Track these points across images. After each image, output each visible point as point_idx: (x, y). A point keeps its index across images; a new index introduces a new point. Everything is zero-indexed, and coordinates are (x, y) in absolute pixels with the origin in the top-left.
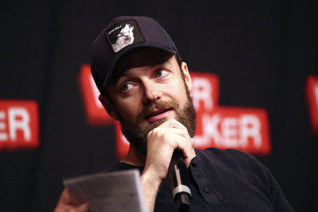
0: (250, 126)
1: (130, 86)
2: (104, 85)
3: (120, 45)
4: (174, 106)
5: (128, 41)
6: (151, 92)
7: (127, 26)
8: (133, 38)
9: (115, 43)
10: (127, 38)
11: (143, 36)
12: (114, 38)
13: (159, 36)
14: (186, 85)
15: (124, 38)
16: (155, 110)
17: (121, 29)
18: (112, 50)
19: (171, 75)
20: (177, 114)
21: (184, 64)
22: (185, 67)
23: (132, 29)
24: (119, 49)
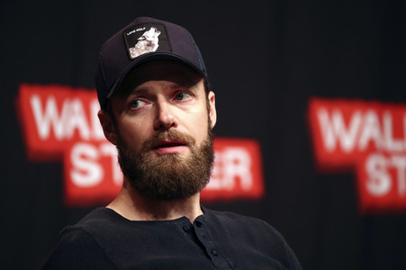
0: (236, 162)
2: (109, 96)
5: (150, 48)
6: (167, 115)
7: (152, 30)
10: (150, 44)
12: (133, 41)
16: (167, 140)
22: (212, 99)
23: (158, 34)
24: (137, 55)
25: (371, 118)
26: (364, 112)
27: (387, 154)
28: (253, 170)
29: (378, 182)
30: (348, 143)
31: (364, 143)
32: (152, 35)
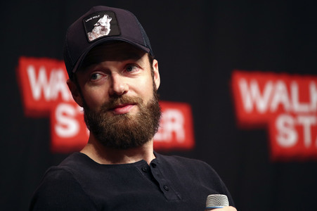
0: (173, 120)
1: (99, 76)
3: (96, 34)
4: (139, 101)
5: (104, 32)
7: (105, 17)
8: (109, 30)
9: (91, 31)
10: (104, 29)
11: (119, 29)
12: (91, 27)
13: (135, 32)
14: (154, 82)
15: (100, 28)
17: (99, 19)
18: (87, 38)
19: (140, 71)
20: (140, 109)
21: (155, 62)
22: (156, 65)
23: (110, 20)
24: (94, 38)
25: (281, 86)
26: (275, 82)
27: (294, 115)
28: (185, 126)
29: (286, 136)
30: (262, 106)
31: (274, 106)
32: (105, 21)
